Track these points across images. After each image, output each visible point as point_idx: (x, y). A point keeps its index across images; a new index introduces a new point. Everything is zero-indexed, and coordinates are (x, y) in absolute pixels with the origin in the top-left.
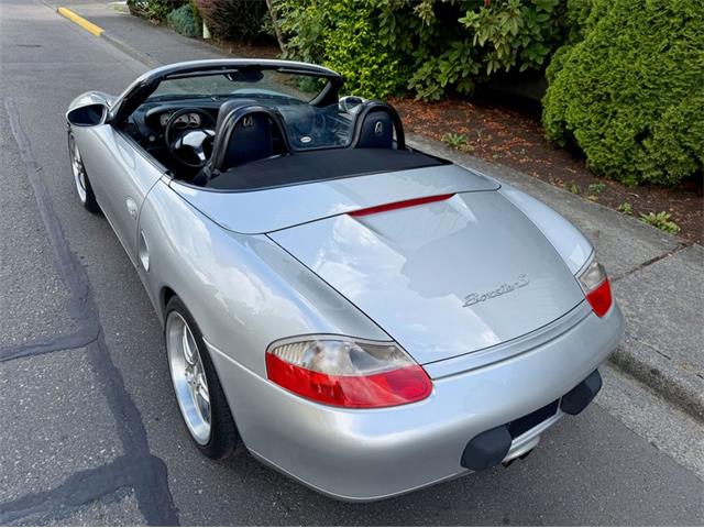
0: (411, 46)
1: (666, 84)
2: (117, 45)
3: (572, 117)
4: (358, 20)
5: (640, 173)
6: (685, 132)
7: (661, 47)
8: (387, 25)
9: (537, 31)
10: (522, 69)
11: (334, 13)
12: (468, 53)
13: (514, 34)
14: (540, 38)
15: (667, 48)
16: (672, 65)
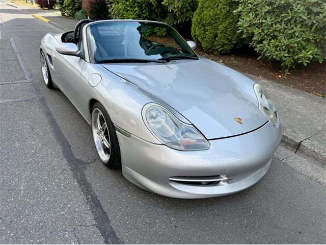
0: (155, 16)
1: (218, 18)
2: (54, 25)
3: (197, 33)
4: (135, 8)
5: (217, 50)
6: (225, 33)
7: (216, 7)
8: (145, 9)
9: (187, 6)
10: (187, 20)
11: (127, 5)
12: (172, 17)
13: (180, 7)
14: (189, 8)
15: (218, 6)
16: (219, 11)
